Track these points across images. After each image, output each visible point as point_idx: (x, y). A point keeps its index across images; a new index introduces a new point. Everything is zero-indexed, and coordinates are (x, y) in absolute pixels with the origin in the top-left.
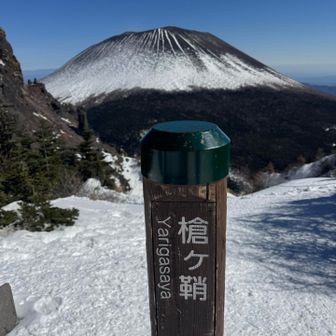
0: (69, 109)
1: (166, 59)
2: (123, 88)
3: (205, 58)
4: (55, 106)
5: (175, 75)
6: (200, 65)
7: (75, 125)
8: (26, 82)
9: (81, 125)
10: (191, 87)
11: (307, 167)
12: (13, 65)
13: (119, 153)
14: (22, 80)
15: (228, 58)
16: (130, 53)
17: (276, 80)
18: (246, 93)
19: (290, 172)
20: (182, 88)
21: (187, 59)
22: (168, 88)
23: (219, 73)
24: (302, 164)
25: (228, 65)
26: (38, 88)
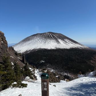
0: (20, 55)
1: (49, 40)
2: (36, 48)
3: (60, 40)
4: (16, 54)
5: (51, 45)
6: (58, 42)
7: (22, 59)
8: (8, 47)
10: (56, 48)
11: (92, 73)
12: (5, 42)
13: (34, 67)
14: (7, 46)
15: (66, 40)
16: (38, 39)
18: (72, 50)
19: (87, 74)
20: (53, 48)
21: (55, 41)
22: (49, 48)
23: (64, 44)
24: (90, 72)
25: (66, 42)
26: (12, 49)
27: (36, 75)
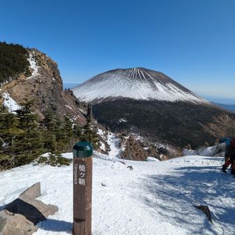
0: (84, 105)
1: (137, 83)
2: (113, 96)
3: (158, 85)
4: (77, 103)
5: (141, 92)
6: (155, 88)
7: (86, 113)
8: (64, 89)
9: (89, 114)
10: (149, 98)
11: (209, 149)
12: (59, 81)
13: (107, 129)
14: (62, 88)
15: (170, 85)
16: (119, 79)
17: (196, 99)
18: (178, 104)
19: (200, 150)
20: (144, 98)
21: (148, 84)
22: (137, 98)
23: (165, 92)
24: (207, 147)
25: (169, 89)
26: (70, 93)
27: (109, 143)
